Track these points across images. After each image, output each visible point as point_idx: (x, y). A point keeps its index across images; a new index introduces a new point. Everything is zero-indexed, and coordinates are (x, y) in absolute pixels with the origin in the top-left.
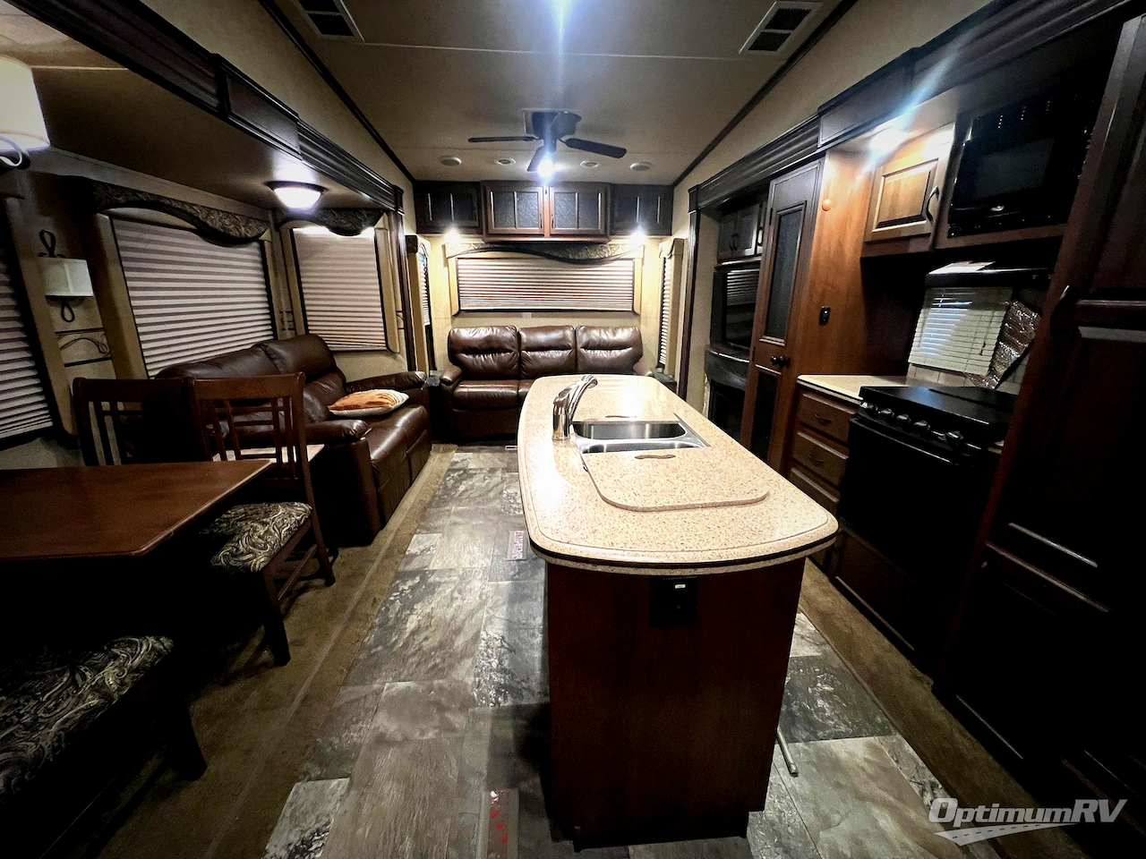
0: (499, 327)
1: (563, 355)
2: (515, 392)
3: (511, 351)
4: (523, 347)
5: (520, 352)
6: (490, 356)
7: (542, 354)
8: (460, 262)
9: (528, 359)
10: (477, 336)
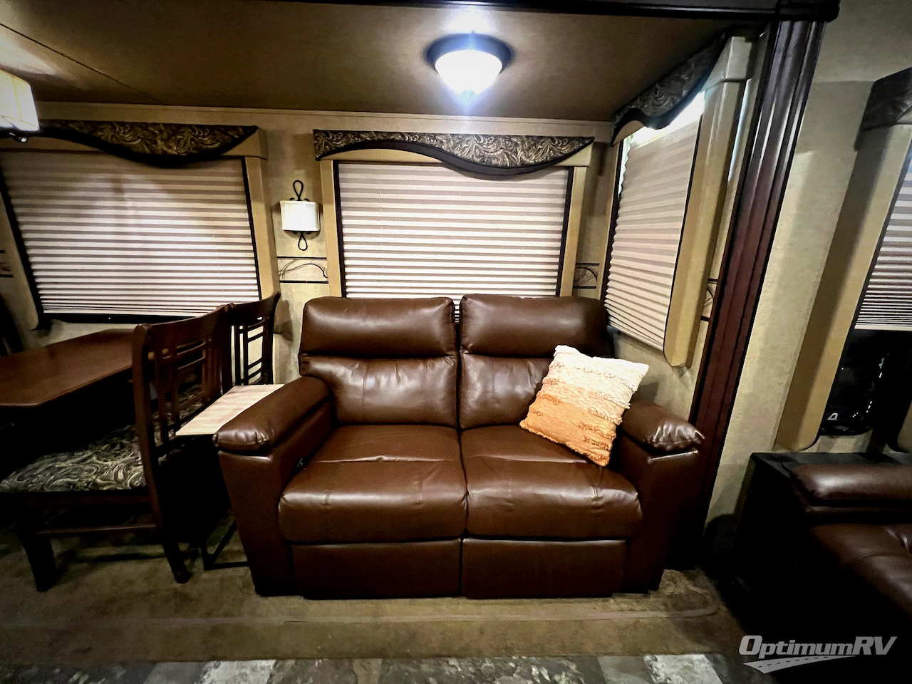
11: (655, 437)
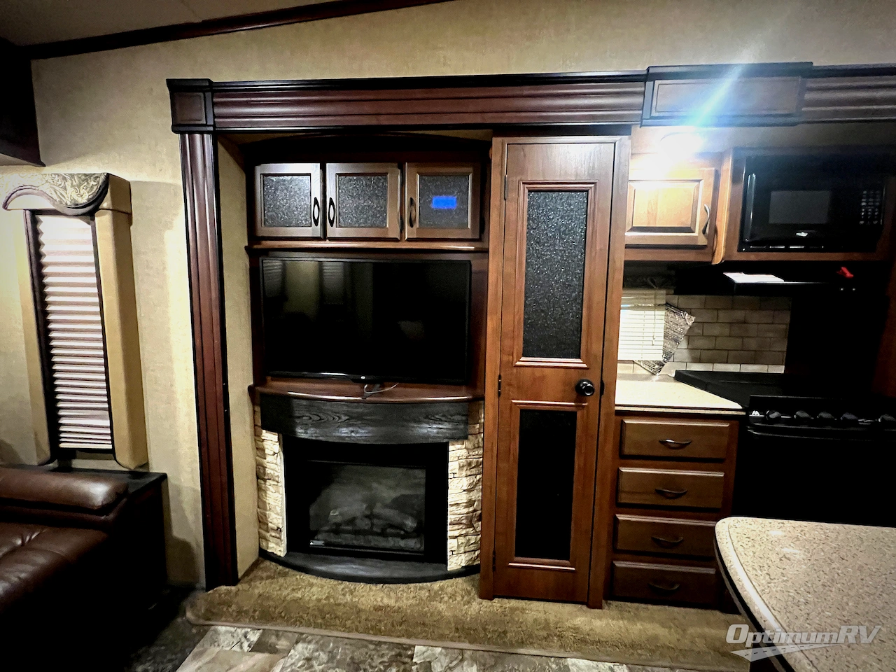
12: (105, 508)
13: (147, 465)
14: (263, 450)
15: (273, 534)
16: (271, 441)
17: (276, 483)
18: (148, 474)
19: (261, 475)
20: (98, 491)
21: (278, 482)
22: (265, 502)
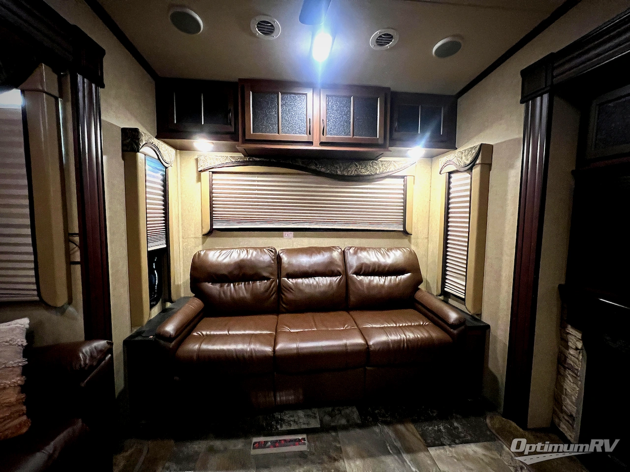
0: (255, 249)
1: (331, 283)
2: (268, 349)
3: (268, 279)
4: (284, 273)
5: (279, 277)
6: (242, 285)
7: (306, 281)
8: (215, 176)
9: (289, 288)
10: (227, 261)
11: (82, 363)
12: (453, 326)
13: (480, 315)
14: (567, 342)
15: (566, 417)
16: (575, 338)
17: (575, 376)
18: (480, 321)
19: (561, 361)
20: (453, 316)
21: (577, 375)
22: (563, 387)
